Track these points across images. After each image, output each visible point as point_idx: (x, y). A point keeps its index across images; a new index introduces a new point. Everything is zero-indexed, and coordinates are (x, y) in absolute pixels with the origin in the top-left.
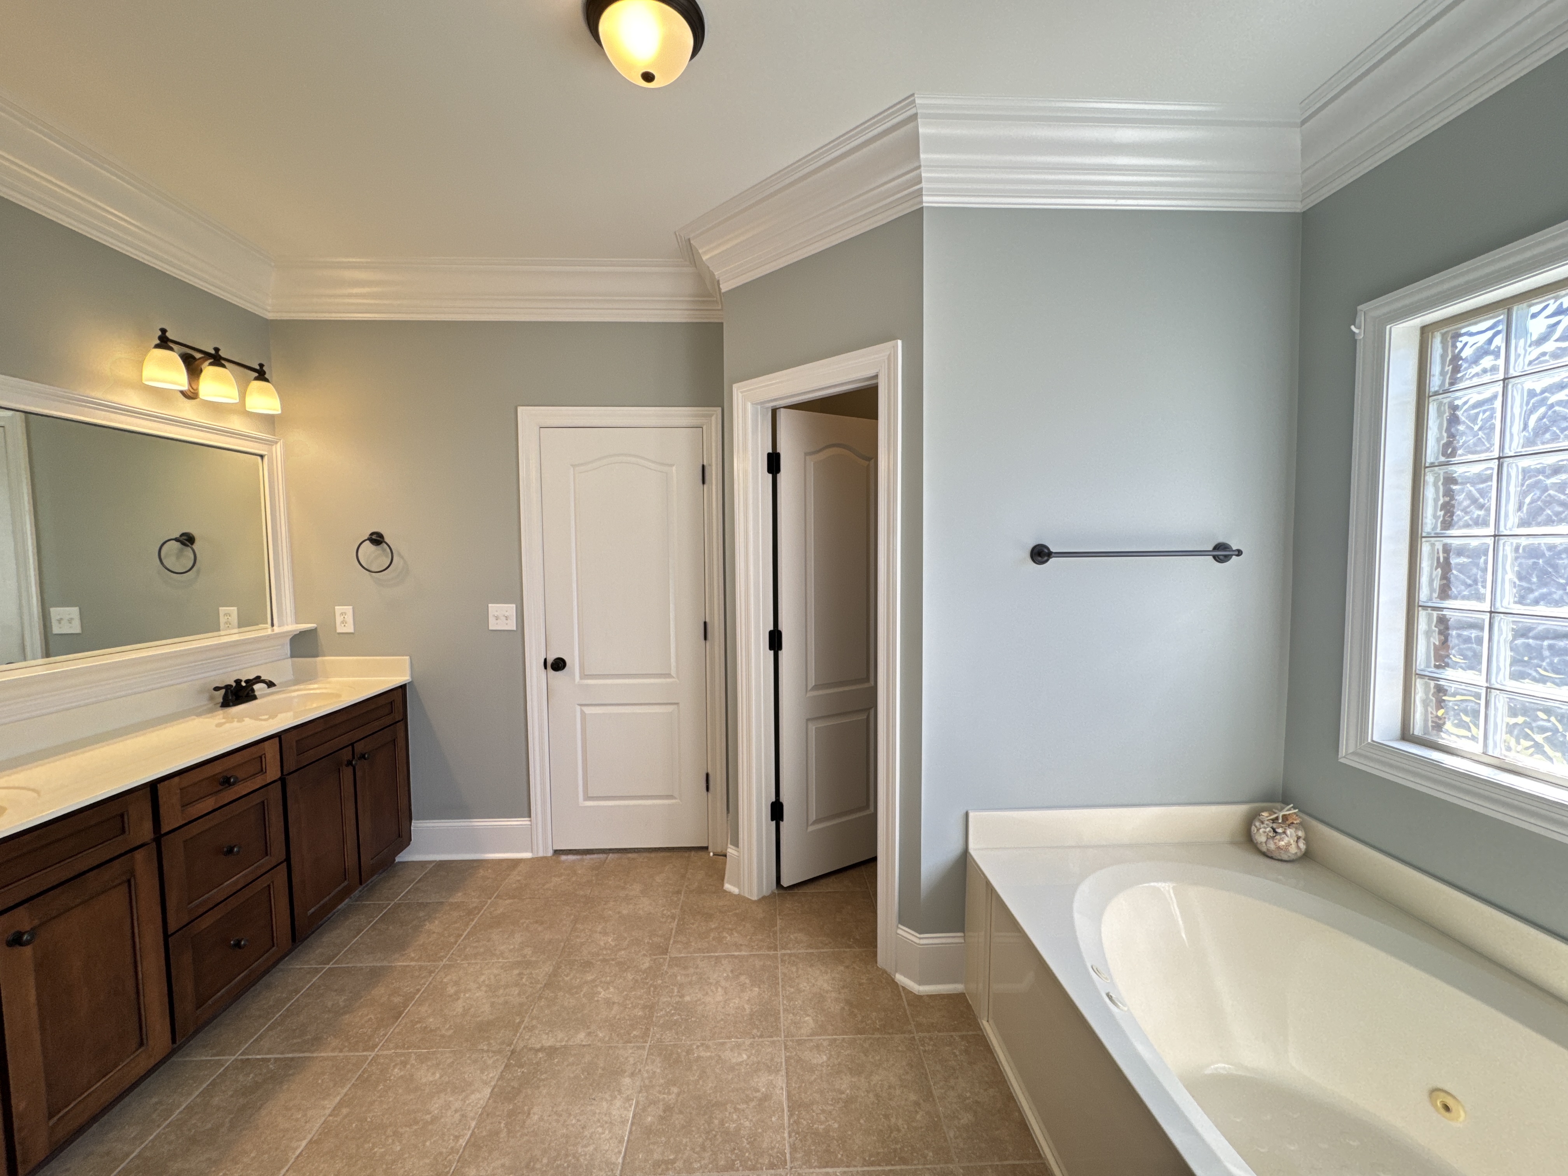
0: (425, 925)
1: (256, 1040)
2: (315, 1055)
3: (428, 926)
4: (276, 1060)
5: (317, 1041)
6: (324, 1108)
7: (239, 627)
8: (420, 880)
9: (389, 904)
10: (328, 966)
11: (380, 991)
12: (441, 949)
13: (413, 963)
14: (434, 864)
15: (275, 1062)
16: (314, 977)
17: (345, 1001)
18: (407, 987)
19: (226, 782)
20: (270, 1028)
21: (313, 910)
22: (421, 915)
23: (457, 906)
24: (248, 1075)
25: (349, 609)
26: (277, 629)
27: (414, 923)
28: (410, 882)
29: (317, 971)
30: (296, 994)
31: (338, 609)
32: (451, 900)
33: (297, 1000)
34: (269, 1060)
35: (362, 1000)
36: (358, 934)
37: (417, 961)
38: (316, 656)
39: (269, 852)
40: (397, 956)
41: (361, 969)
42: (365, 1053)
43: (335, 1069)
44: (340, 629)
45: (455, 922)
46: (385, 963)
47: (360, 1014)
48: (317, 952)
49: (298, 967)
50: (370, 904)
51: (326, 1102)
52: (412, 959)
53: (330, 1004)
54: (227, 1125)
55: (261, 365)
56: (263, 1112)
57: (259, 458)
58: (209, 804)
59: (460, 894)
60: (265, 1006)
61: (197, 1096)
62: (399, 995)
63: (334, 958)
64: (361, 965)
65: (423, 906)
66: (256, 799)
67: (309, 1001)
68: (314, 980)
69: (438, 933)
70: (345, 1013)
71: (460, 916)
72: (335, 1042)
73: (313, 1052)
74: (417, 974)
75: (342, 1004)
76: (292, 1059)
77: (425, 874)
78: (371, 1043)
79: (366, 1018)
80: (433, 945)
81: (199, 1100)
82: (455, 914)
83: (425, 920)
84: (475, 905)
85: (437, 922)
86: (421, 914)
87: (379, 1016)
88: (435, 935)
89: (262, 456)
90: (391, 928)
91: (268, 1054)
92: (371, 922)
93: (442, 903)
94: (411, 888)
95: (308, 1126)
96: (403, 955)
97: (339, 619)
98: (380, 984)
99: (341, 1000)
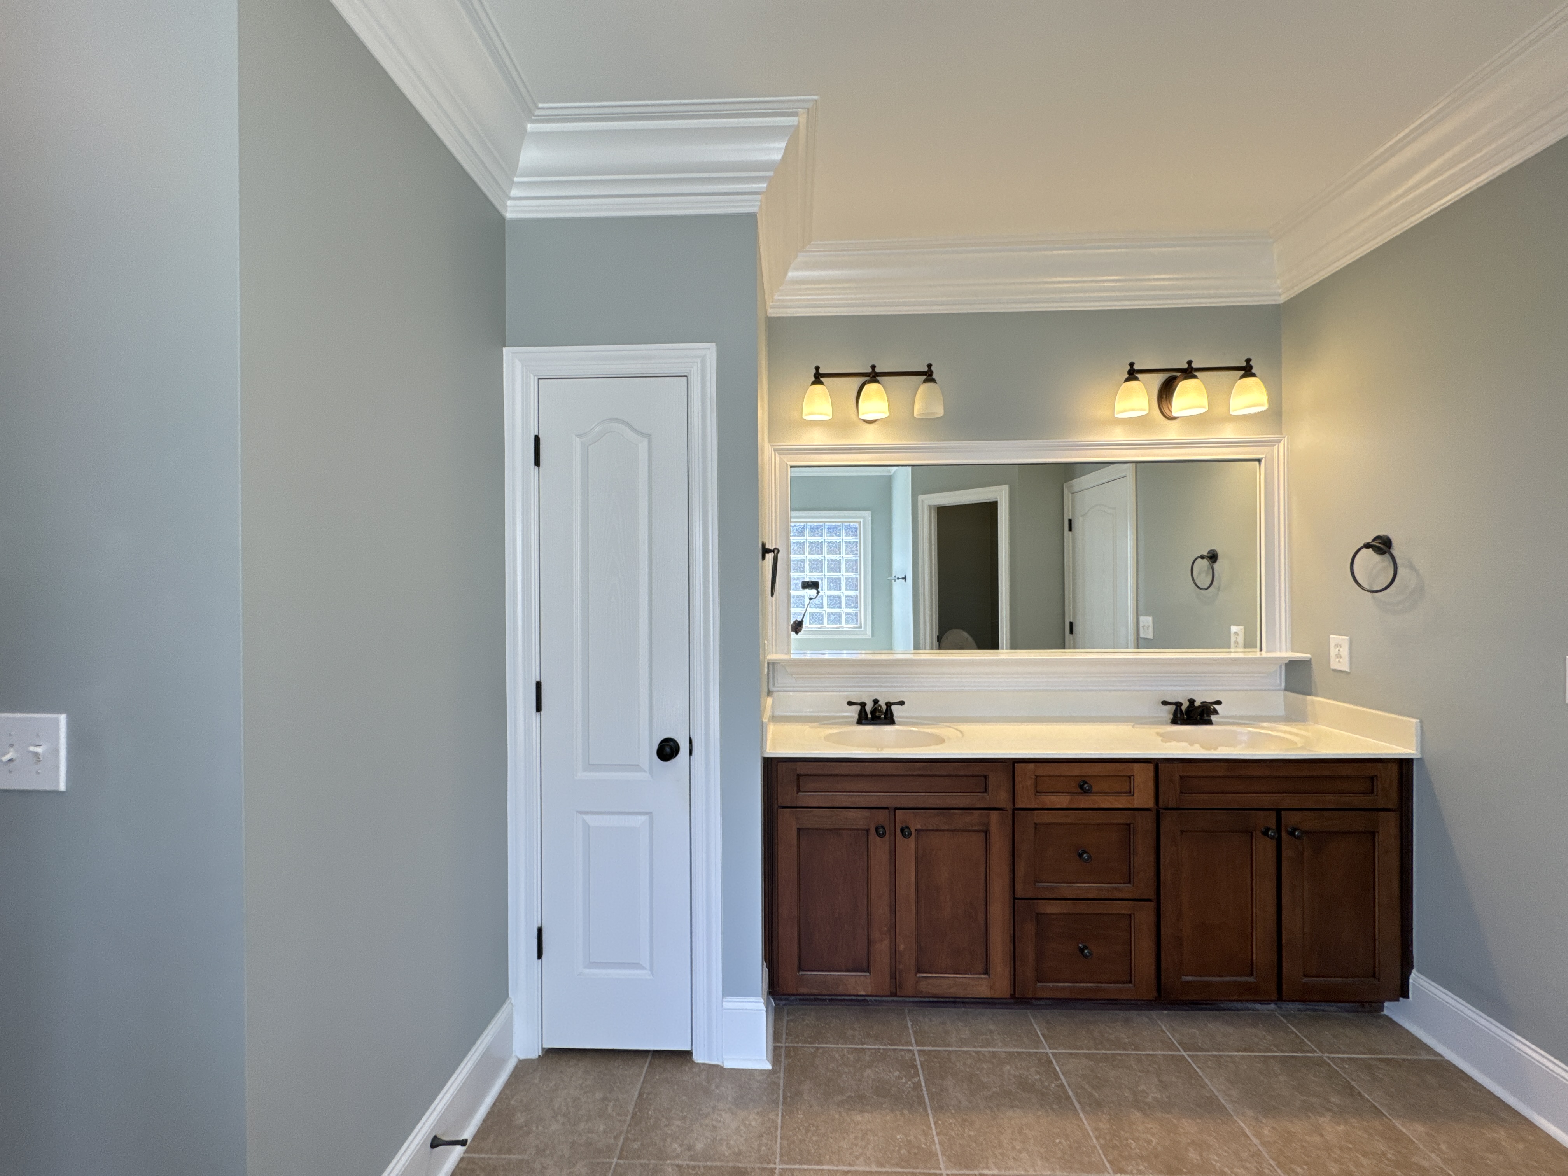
0: (1322, 1115)
1: (1071, 1054)
2: (1082, 1115)
3: (1325, 1121)
4: (1062, 1086)
5: (1095, 1106)
6: (1033, 1165)
7: (1245, 647)
8: (1390, 1059)
9: (1313, 1051)
10: (1183, 1053)
11: (1189, 1127)
12: (1306, 1163)
13: (1255, 1141)
14: (1432, 1058)
15: (1058, 1086)
16: (1162, 1050)
17: (1155, 1099)
18: (1218, 1155)
19: (1084, 787)
20: (1088, 1057)
21: (1190, 978)
22: (1333, 1099)
23: (1396, 1139)
24: (1038, 1073)
25: (1344, 639)
26: (1265, 654)
27: (1313, 1099)
28: (1371, 1051)
29: (1171, 1047)
30: (1134, 1050)
31: (1334, 639)
32: (1398, 1123)
33: (1128, 1055)
34: (1057, 1078)
35: (1167, 1116)
36: (1245, 1050)
37: (1263, 1143)
38: (1309, 693)
39: (1132, 881)
40: (1250, 1113)
41: (1203, 1086)
42: (1108, 1165)
43: (1076, 1145)
44: (1335, 665)
45: (1365, 1154)
46: (1229, 1107)
47: (1149, 1126)
48: (1191, 1031)
49: (1164, 1028)
50: (1293, 1032)
51: (1039, 1163)
52: (1259, 1135)
53: (1142, 1087)
54: (990, 1093)
55: (1248, 361)
56: (1010, 1113)
57: (1257, 463)
58: (1063, 801)
59: (1421, 1128)
60: (1106, 1035)
61: (1005, 1052)
62: (1201, 1155)
63: (1196, 1050)
64: (1209, 1083)
65: (1350, 1091)
66: (1120, 819)
67: (1135, 1067)
68: (1160, 1052)
69: (1326, 1141)
70: (1140, 1109)
71: (1384, 1154)
72: (1104, 1125)
73: (1084, 1111)
74: (1244, 1155)
75: (1150, 1099)
76: (1068, 1098)
77: (1404, 1060)
78: (1124, 1163)
79: (1150, 1137)
80: (1303, 1147)
81: (1003, 1056)
82: (1380, 1145)
83: (1329, 1110)
84: (1425, 1164)
85: (1341, 1128)
86: (1335, 1099)
87: (1160, 1148)
88: (1318, 1139)
89: (1259, 461)
90: (1282, 1078)
91: (1063, 1074)
92: (1272, 1051)
93: (1378, 1113)
94: (1361, 1059)
95: (1011, 1163)
96: (1257, 1119)
97: (1333, 652)
98: (1198, 1121)
99: (1154, 1094)
